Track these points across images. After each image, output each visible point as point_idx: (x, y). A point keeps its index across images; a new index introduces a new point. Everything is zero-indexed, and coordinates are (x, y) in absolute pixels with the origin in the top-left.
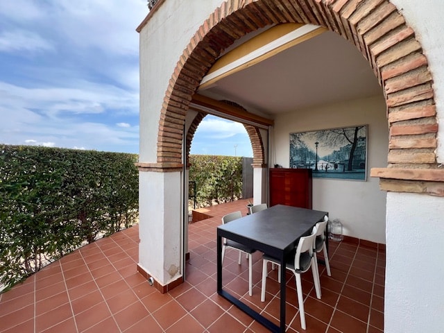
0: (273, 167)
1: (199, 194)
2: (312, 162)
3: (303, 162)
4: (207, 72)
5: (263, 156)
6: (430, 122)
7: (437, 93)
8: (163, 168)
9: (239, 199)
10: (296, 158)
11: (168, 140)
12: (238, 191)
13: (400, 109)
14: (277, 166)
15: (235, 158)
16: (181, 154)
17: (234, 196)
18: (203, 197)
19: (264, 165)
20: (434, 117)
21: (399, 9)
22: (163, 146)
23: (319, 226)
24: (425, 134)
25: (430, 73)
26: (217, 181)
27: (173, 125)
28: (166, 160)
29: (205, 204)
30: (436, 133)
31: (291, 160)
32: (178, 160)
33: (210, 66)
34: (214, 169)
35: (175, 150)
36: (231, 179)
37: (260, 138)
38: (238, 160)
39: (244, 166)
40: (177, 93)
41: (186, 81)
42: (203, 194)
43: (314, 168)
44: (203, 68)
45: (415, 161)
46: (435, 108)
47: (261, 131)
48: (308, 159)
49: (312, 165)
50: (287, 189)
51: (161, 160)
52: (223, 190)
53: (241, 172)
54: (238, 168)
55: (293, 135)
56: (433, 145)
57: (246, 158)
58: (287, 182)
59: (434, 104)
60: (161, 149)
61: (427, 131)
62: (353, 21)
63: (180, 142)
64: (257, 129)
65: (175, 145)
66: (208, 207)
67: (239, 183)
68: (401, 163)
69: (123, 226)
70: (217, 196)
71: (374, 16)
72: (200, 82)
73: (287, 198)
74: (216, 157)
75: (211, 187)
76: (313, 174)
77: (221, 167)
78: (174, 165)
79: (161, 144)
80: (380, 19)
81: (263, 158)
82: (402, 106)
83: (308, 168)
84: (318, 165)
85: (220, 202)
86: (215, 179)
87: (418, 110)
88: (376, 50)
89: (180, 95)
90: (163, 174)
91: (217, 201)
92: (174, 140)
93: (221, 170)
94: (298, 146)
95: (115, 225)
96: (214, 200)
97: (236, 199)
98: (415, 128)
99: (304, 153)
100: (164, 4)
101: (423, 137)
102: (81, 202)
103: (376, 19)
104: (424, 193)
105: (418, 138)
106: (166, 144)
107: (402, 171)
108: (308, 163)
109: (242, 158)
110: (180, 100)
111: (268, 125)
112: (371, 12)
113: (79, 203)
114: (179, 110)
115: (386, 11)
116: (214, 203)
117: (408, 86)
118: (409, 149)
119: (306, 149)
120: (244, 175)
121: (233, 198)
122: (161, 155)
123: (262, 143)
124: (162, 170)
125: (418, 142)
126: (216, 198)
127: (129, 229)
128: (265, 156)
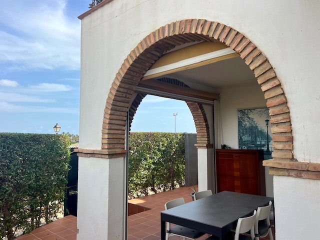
0: (220, 147)
1: (132, 181)
2: (263, 143)
3: (253, 142)
4: (151, 67)
5: (208, 135)
6: (290, 135)
7: (292, 119)
8: (109, 155)
9: (181, 186)
10: (246, 138)
11: (113, 127)
12: (179, 177)
13: (277, 126)
14: (224, 147)
15: (176, 135)
16: (124, 139)
17: (175, 182)
18: (136, 185)
19: (210, 146)
20: (291, 132)
21: (274, 68)
22: (108, 134)
23: (261, 210)
24: (288, 141)
25: (288, 108)
26: (154, 163)
27: (118, 113)
28: (111, 146)
29: (139, 194)
30: (293, 141)
31: (240, 139)
32: (122, 146)
33: (153, 62)
34: (150, 149)
35: (119, 136)
36: (170, 161)
37: (204, 115)
38: (179, 137)
39: (187, 144)
40: (123, 85)
41: (132, 75)
42: (137, 181)
43: (265, 149)
44: (148, 64)
45: (284, 157)
46: (291, 127)
47: (204, 107)
48: (258, 139)
49: (264, 146)
50: (237, 174)
51: (106, 147)
52: (161, 176)
53: (183, 152)
54: (179, 147)
55: (241, 111)
56: (291, 148)
57: (189, 135)
58: (236, 165)
59: (291, 125)
60: (106, 136)
61: (288, 140)
62: (252, 68)
63: (124, 128)
64: (201, 106)
65: (120, 132)
66: (143, 198)
67: (181, 166)
68: (278, 158)
69: (43, 220)
70: (154, 184)
71: (261, 68)
72: (144, 74)
73: (237, 183)
74: (152, 135)
75: (146, 172)
76: (265, 156)
77: (159, 146)
78: (118, 151)
79: (107, 131)
80: (264, 71)
81: (208, 138)
82: (277, 124)
83: (259, 149)
84: (270, 146)
85: (158, 191)
86: (151, 161)
87: (283, 128)
88: (264, 88)
89: (126, 87)
90: (108, 160)
91: (153, 190)
92: (118, 127)
93: (159, 150)
94: (247, 124)
95: (35, 220)
96: (149, 188)
97: (178, 186)
98: (283, 138)
99: (254, 131)
100: (110, 4)
101: (287, 143)
102: (7, 191)
103: (263, 70)
104: (289, 176)
105: (284, 144)
106: (112, 132)
107: (277, 163)
108: (259, 143)
109: (184, 134)
110: (126, 91)
111: (213, 100)
112: (260, 65)
113: (5, 193)
114: (124, 99)
115: (267, 68)
116: (151, 193)
117: (279, 113)
118: (281, 150)
119: (257, 127)
120: (187, 155)
121: (173, 185)
122: (107, 142)
123: (206, 120)
124: (107, 157)
125: (285, 146)
126: (153, 185)
127: (50, 224)
128: (211, 135)
